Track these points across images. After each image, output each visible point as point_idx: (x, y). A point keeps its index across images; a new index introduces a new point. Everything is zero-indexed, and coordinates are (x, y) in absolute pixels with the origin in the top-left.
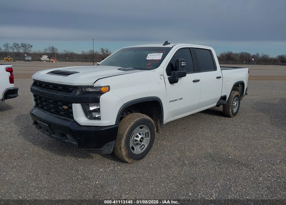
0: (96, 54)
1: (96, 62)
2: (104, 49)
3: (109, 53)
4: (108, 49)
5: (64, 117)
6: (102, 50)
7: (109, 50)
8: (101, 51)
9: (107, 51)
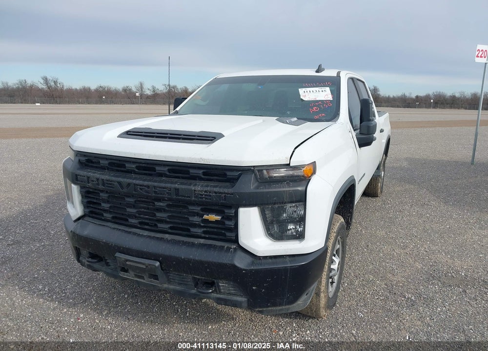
0: (31, 86)
1: (35, 103)
2: (49, 78)
3: (59, 85)
4: (57, 79)
5: (202, 241)
6: (46, 80)
7: (59, 81)
8: (42, 81)
9: (55, 82)
